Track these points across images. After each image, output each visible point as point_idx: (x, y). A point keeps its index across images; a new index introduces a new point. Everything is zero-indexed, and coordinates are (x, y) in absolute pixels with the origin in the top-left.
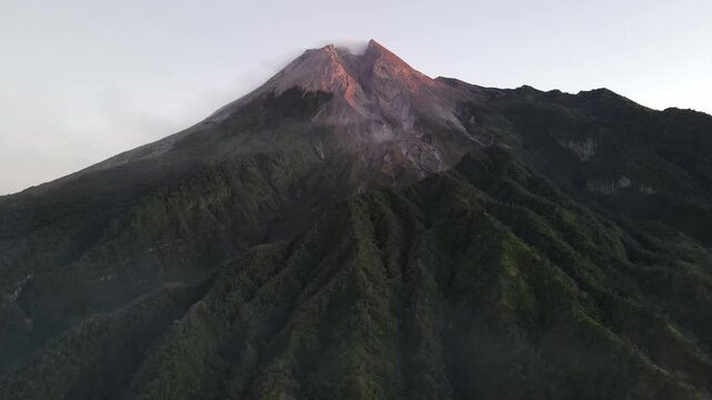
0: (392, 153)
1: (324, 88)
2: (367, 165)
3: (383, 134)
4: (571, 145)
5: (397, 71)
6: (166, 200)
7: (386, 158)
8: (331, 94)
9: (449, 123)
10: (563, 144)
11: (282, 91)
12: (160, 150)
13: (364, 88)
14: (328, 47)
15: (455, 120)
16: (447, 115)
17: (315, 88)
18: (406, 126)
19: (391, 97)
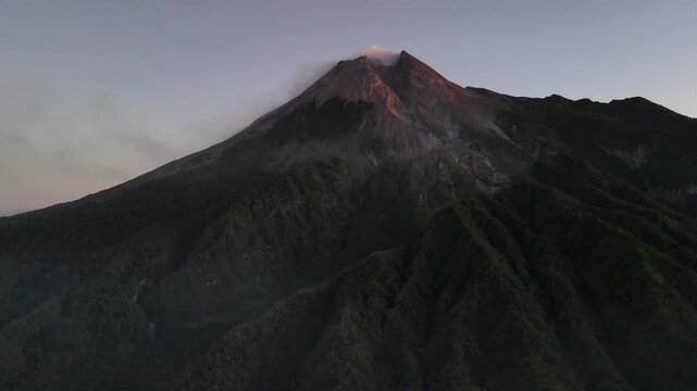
0: (445, 162)
1: (365, 98)
2: (422, 173)
3: (431, 143)
4: (618, 153)
5: (433, 81)
6: (251, 208)
7: (441, 165)
8: (372, 104)
9: (492, 131)
10: (608, 152)
11: (322, 101)
12: (209, 158)
13: (403, 98)
14: (362, 58)
15: (497, 129)
16: (488, 124)
17: (356, 98)
18: (451, 135)
19: (430, 107)
